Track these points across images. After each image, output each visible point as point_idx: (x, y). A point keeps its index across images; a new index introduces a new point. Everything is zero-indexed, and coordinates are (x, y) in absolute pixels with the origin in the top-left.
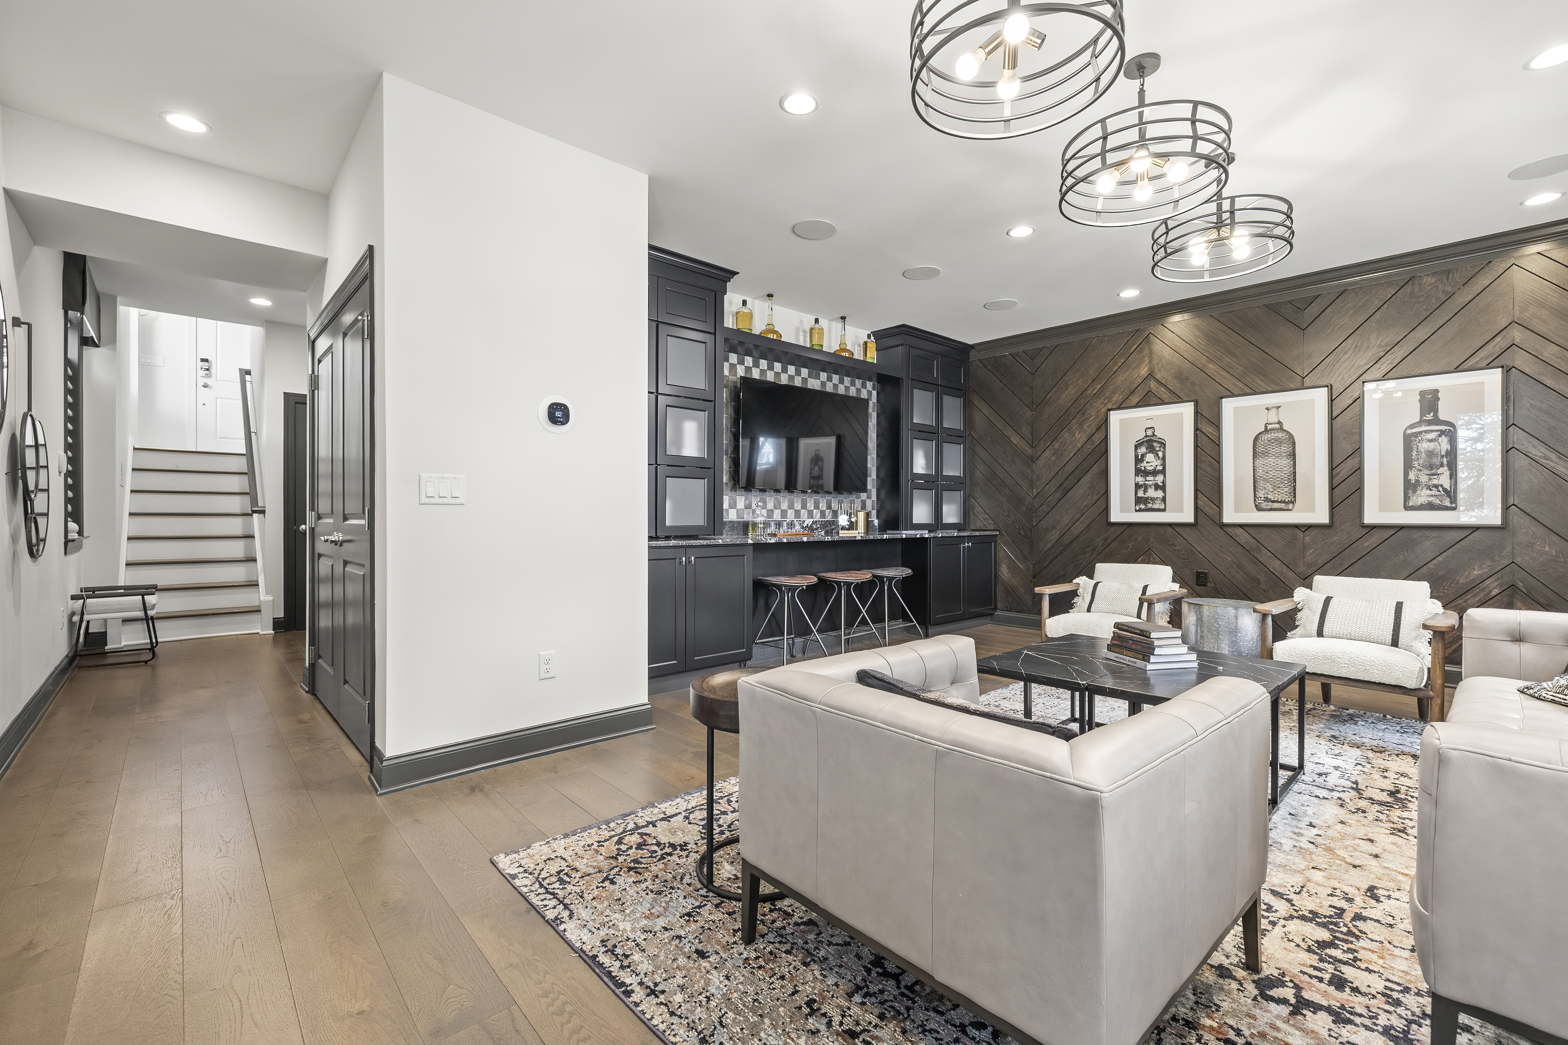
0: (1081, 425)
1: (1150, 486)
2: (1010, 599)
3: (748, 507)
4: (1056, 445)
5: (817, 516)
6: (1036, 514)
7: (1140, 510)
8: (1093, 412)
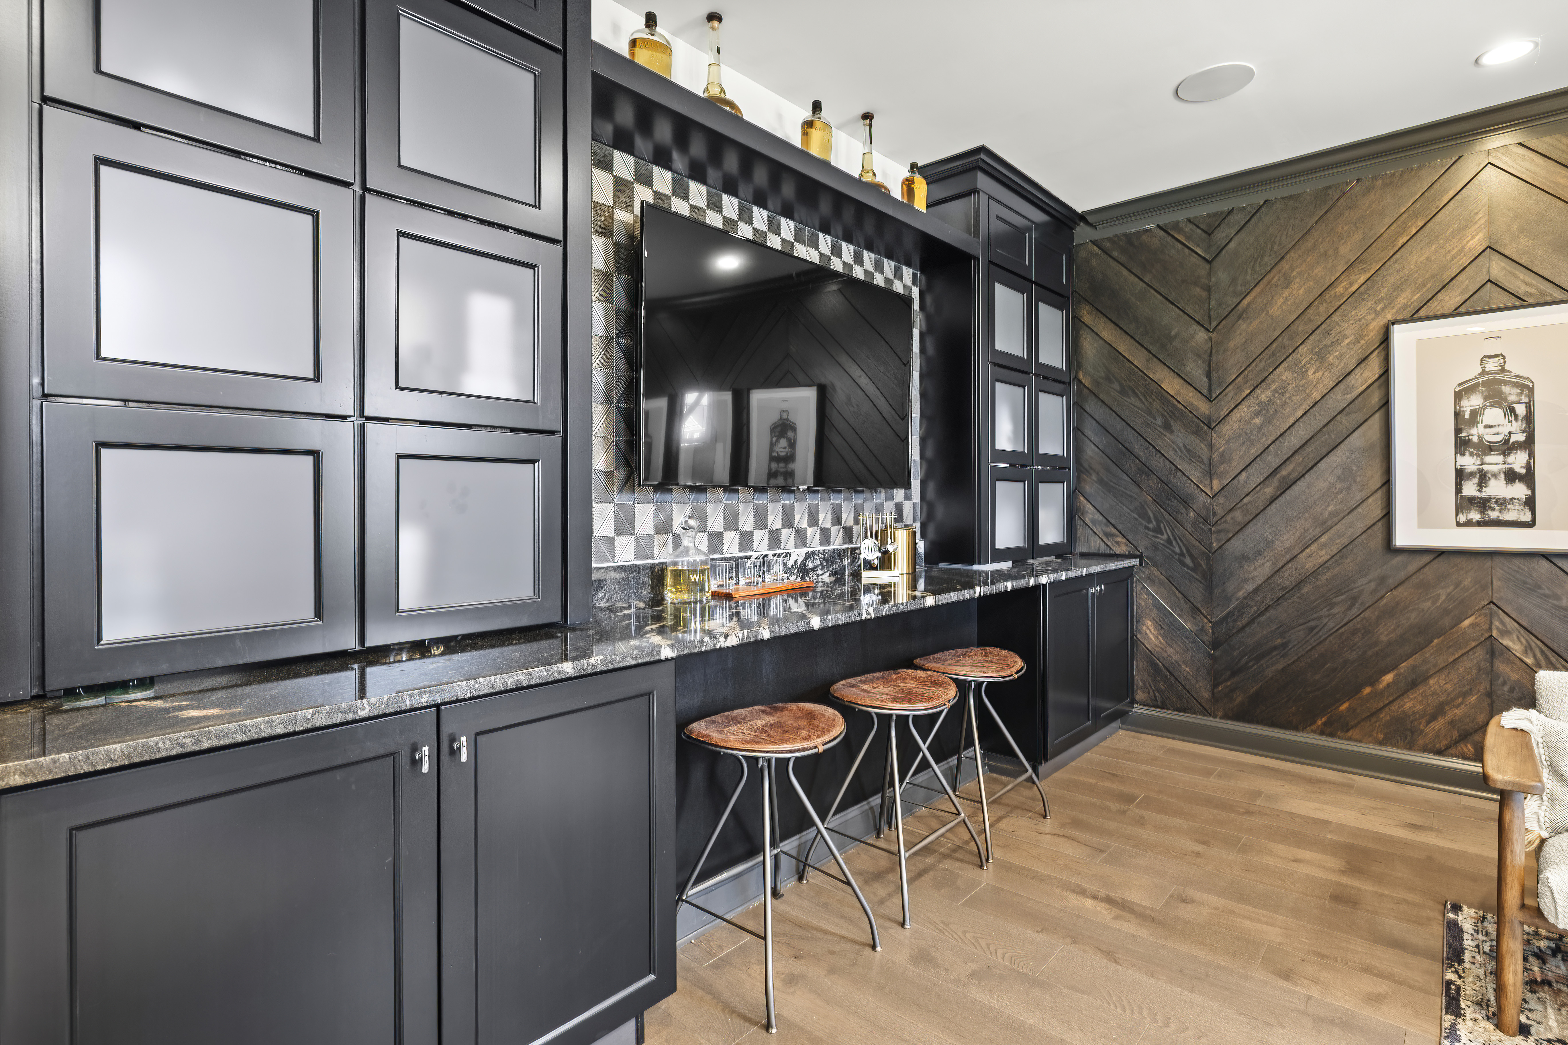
0: (1321, 356)
1: (1495, 476)
2: (1163, 686)
3: (664, 528)
4: (1263, 395)
5: (814, 544)
6: (1220, 527)
7: (1469, 524)
8: (1349, 329)
